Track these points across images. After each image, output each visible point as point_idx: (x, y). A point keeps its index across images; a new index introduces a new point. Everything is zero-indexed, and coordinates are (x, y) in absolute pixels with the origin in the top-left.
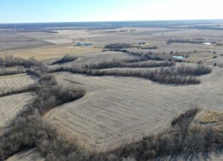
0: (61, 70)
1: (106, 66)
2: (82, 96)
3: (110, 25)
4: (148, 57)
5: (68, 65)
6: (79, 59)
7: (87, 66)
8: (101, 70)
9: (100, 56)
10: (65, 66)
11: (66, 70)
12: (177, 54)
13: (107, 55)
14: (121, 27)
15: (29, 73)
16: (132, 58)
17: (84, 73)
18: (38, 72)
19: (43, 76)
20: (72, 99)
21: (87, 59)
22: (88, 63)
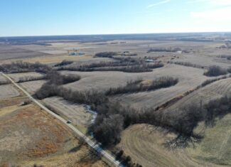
0: (62, 69)
1: (96, 66)
3: (102, 38)
4: (126, 60)
5: (67, 66)
6: (75, 63)
9: (90, 61)
10: (64, 67)
11: (66, 69)
12: (150, 58)
14: (112, 40)
16: (115, 61)
17: (80, 70)
18: (46, 70)
19: (50, 72)
21: (81, 62)
22: (82, 65)
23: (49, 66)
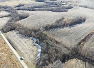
0: (19, 9)
1: (36, 7)
2: (28, 17)
4: (52, 4)
5: (22, 7)
6: (25, 5)
7: (29, 8)
8: (34, 9)
9: (33, 4)
10: (20, 8)
11: (21, 9)
12: (64, 2)
13: (37, 3)
15: (6, 11)
16: (46, 4)
17: (28, 10)
18: (10, 10)
19: (12, 11)
20: (24, 18)
21: (28, 5)
22: (29, 6)
23: (12, 7)
